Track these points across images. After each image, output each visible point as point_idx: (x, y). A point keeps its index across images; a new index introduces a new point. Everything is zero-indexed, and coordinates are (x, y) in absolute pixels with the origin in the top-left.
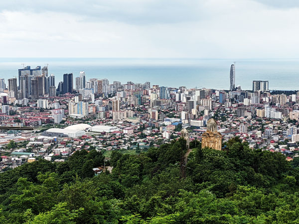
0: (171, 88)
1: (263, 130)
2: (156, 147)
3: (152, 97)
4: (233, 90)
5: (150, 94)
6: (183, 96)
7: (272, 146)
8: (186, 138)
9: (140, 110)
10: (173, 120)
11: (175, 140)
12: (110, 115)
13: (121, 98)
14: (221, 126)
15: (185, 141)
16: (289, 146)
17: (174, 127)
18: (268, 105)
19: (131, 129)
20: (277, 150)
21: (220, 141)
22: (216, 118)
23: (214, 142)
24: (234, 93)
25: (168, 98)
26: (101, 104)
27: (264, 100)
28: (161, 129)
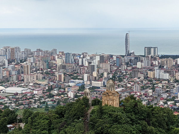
0: (75, 54)
1: (153, 89)
2: (62, 105)
3: (59, 62)
4: (128, 55)
5: (56, 59)
6: (85, 61)
7: (161, 103)
8: (89, 97)
9: (48, 74)
10: (77, 81)
11: (79, 99)
12: (22, 78)
13: (32, 63)
14: (118, 86)
15: (88, 100)
16: (176, 102)
17: (78, 88)
18: (157, 68)
19: (40, 90)
20: (166, 105)
21: (118, 99)
22: (114, 79)
23: (113, 100)
24: (129, 58)
25: (72, 63)
26: (13, 69)
27: (154, 63)
28: (66, 89)
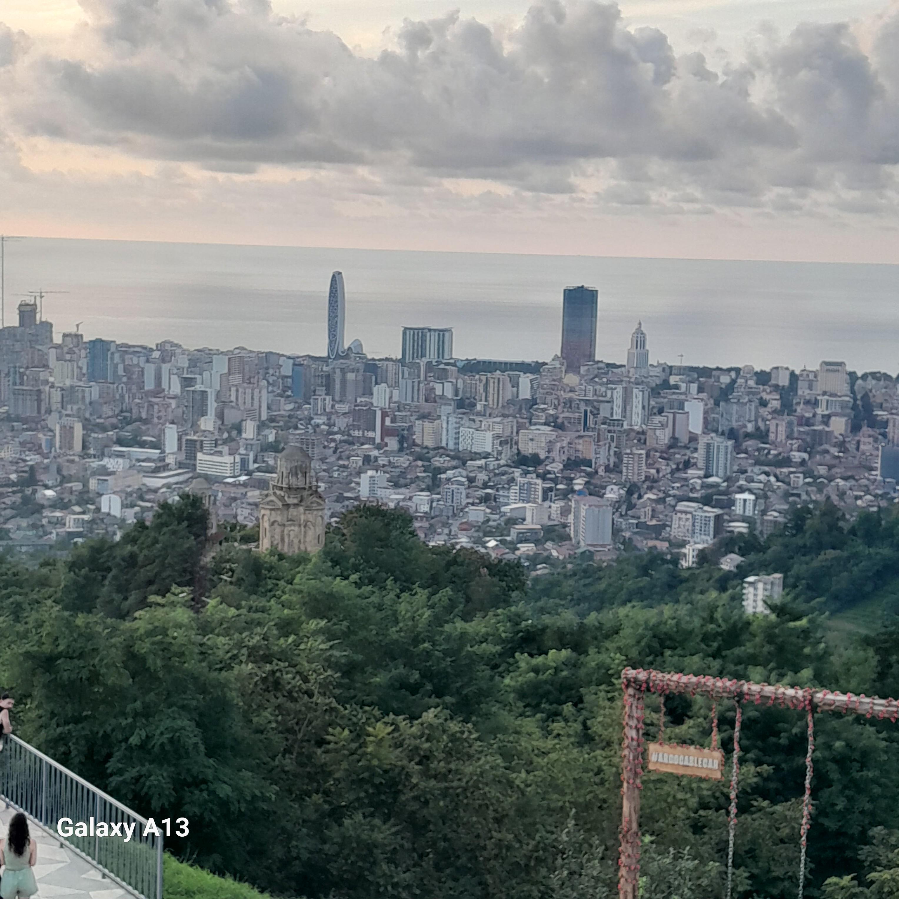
0: (127, 346)
1: (434, 489)
3: (62, 375)
4: (338, 357)
5: (52, 362)
6: (170, 372)
7: (464, 542)
10: (137, 452)
25: (117, 379)
27: (439, 392)
28: (93, 484)
